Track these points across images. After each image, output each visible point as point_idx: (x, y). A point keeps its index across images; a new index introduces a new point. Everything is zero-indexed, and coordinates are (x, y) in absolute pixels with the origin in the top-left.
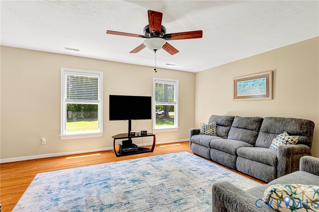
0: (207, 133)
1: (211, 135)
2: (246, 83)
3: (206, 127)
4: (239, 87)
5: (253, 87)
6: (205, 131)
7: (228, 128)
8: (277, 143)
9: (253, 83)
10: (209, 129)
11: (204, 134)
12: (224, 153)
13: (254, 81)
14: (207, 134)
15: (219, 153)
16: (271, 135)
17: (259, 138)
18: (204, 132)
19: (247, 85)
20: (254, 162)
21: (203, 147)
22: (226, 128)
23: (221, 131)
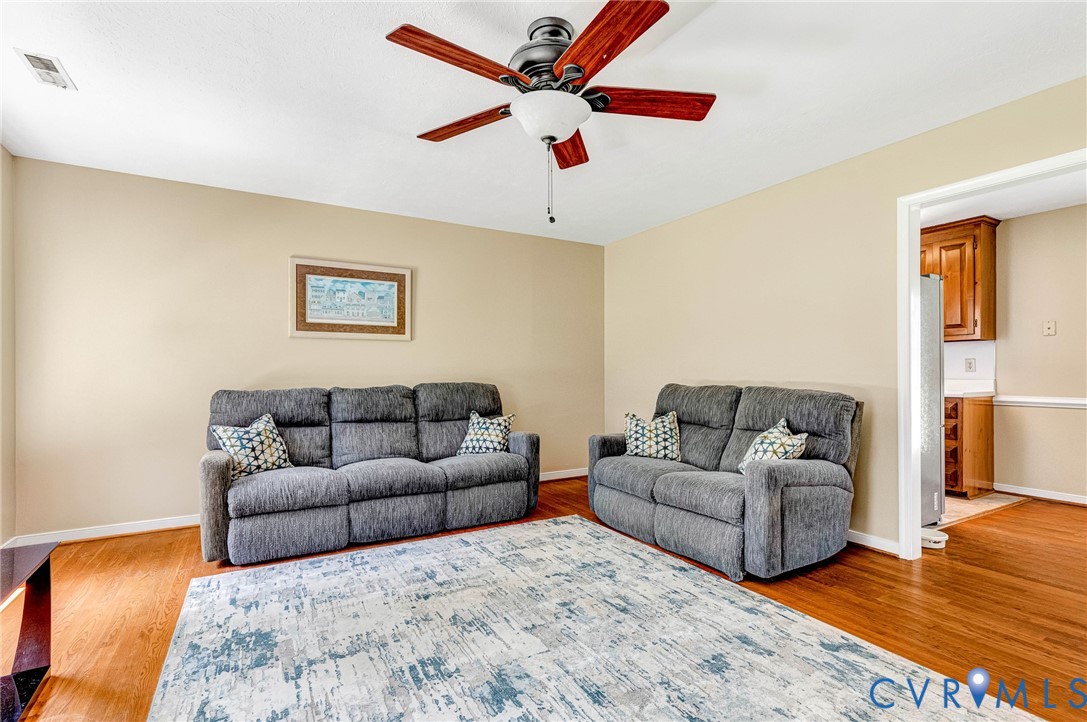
0: (266, 461)
1: (280, 467)
2: (339, 286)
3: (257, 438)
4: (314, 294)
5: (363, 302)
6: (256, 458)
7: (325, 430)
8: (489, 435)
9: (363, 289)
10: (270, 446)
11: (259, 467)
12: (409, 498)
13: (363, 284)
14: (269, 465)
15: (391, 506)
16: (447, 423)
17: (425, 438)
18: (255, 463)
19: (344, 291)
20: (490, 487)
21: (311, 514)
22: (316, 430)
23: (306, 444)
